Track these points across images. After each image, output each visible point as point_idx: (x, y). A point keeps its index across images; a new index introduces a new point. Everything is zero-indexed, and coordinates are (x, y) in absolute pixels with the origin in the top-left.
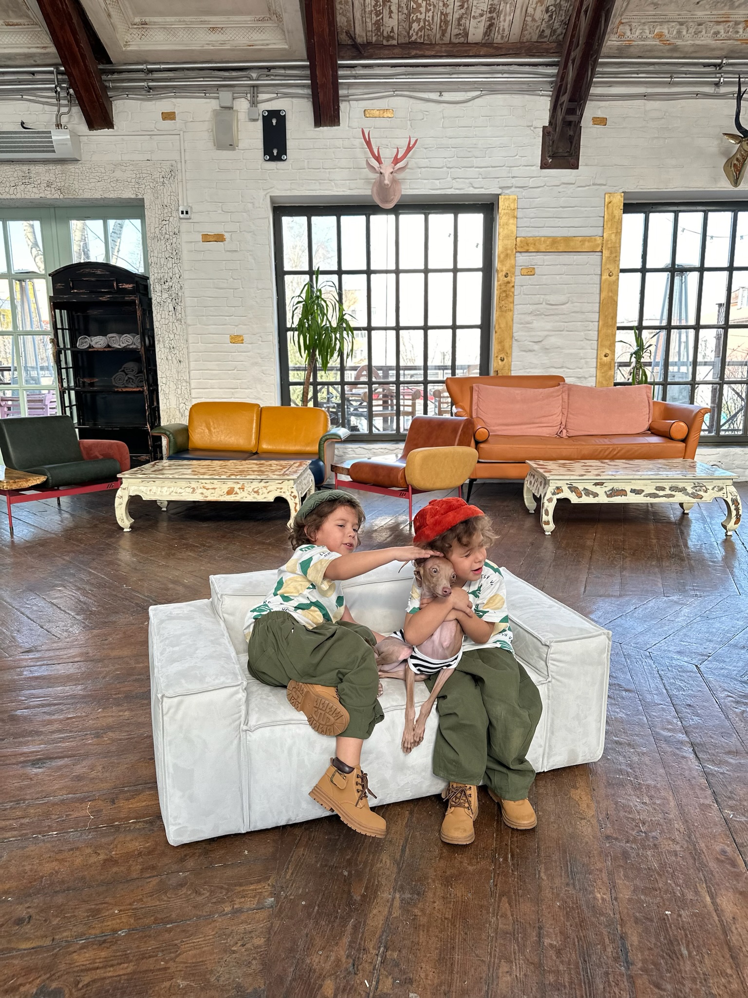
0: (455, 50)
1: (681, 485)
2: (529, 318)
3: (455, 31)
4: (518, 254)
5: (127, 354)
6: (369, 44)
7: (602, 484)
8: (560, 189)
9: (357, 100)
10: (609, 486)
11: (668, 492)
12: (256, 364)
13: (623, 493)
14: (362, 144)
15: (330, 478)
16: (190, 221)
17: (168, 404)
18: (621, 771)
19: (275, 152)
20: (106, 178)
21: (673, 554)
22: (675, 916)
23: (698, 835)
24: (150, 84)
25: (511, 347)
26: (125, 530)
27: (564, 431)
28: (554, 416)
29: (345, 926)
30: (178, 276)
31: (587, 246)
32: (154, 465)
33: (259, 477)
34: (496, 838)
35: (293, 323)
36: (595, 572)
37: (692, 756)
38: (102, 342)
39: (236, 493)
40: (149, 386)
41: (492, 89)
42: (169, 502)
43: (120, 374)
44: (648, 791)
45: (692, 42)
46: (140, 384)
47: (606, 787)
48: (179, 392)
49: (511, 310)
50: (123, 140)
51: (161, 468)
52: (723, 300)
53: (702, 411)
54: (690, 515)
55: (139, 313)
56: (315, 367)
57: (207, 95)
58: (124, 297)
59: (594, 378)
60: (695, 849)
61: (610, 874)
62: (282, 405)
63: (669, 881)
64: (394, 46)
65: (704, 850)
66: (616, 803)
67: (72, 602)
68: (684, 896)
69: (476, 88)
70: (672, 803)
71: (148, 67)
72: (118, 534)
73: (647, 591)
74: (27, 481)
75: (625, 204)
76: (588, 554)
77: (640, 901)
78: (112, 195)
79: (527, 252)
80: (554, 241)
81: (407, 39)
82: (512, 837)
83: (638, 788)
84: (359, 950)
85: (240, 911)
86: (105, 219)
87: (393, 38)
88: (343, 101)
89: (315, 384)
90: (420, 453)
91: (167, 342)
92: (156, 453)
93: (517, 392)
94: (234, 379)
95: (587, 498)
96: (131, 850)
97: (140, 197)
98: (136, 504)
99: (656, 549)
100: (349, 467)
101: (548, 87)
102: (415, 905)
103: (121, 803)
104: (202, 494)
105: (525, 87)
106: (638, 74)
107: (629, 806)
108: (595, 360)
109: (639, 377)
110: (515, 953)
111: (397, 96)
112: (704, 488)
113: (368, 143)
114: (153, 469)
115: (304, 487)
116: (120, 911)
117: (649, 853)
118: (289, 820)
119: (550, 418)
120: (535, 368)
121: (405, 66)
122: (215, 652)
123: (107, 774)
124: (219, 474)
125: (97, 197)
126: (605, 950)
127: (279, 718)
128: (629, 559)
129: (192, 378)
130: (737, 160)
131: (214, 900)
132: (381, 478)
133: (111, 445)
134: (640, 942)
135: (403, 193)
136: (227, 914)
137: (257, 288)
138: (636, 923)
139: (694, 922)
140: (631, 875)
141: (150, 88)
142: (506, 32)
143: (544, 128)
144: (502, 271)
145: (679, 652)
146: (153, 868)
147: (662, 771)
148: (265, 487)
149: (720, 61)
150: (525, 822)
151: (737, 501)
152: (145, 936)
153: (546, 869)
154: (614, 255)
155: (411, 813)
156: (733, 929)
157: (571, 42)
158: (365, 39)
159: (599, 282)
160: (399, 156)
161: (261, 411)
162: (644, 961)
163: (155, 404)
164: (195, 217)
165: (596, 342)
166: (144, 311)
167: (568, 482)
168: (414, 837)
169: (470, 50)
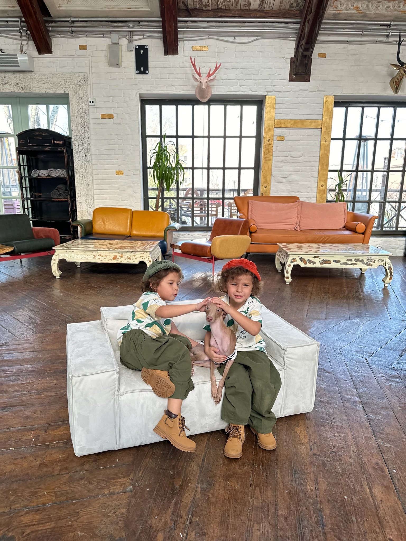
0: (243, 13)
1: (361, 258)
2: (281, 164)
3: (243, 3)
4: (275, 129)
5: (59, 180)
6: (195, 9)
7: (318, 257)
8: (299, 93)
9: (188, 40)
10: (322, 258)
11: (353, 262)
12: (130, 187)
13: (329, 262)
14: (191, 66)
15: (170, 251)
16: (95, 107)
17: (81, 208)
18: (323, 418)
19: (142, 69)
20: (48, 81)
21: (355, 296)
22: (349, 499)
23: (363, 454)
24: (73, 29)
25: (270, 180)
26: (57, 278)
27: (298, 227)
28: (293, 219)
29: (170, 503)
30: (87, 137)
31: (313, 125)
32: (73, 242)
33: (130, 250)
34: (254, 454)
35: (151, 164)
36: (312, 306)
37: (362, 410)
38: (45, 173)
39: (118, 259)
40: (71, 198)
41: (263, 36)
42: (81, 263)
43: (55, 191)
44: (337, 429)
45: (375, 12)
46: (66, 197)
47: (314, 426)
48: (88, 202)
49: (271, 160)
50: (57, 60)
51: (77, 244)
52: (387, 156)
53: (374, 218)
54: (365, 275)
55: (66, 158)
56: (163, 189)
57: (105, 36)
58: (58, 149)
59: (316, 198)
60: (362, 462)
61: (315, 475)
62: (144, 209)
63: (347, 480)
64: (209, 10)
65: (366, 462)
66: (320, 435)
67: (26, 318)
68: (355, 488)
69: (254, 35)
70: (350, 436)
71: (72, 19)
72: (53, 280)
73: (341, 317)
74: (3, 250)
75: (335, 102)
76: (309, 295)
77: (330, 490)
78: (52, 91)
79: (280, 127)
80: (296, 122)
81: (216, 7)
82: (263, 454)
83: (332, 427)
84: (177, 516)
85: (113, 493)
86: (47, 104)
87: (208, 6)
88: (180, 41)
89: (163, 198)
90: (219, 238)
91: (81, 174)
92: (74, 235)
93: (273, 205)
94: (118, 195)
95: (310, 264)
96: (54, 459)
97: (67, 92)
98: (63, 264)
99: (346, 293)
100: (180, 245)
101: (294, 36)
102: (209, 491)
103: (50, 432)
104: (99, 259)
105: (281, 35)
106: (344, 29)
107: (327, 437)
108: (316, 188)
109: (340, 199)
110: (262, 519)
111: (210, 38)
112: (373, 260)
113: (194, 65)
114: (73, 244)
115: (156, 256)
116: (48, 493)
117: (337, 464)
118: (142, 443)
119: (291, 219)
120: (284, 192)
121: (215, 22)
122: (102, 351)
123: (43, 416)
124: (108, 248)
125: (43, 92)
126: (311, 518)
127: (136, 388)
128: (331, 299)
129: (94, 194)
130: (397, 79)
131: (99, 487)
132: (198, 251)
133: (49, 231)
134: (330, 514)
135: (212, 93)
136: (106, 495)
137: (131, 144)
138: (328, 503)
139: (359, 502)
140: (326, 476)
141: (73, 32)
142: (272, 4)
143: (291, 58)
144: (266, 138)
145: (357, 352)
146: (66, 469)
147: (345, 418)
148: (134, 256)
149: (389, 23)
150: (270, 446)
151: (391, 267)
152: (61, 507)
153: (281, 472)
154: (328, 130)
155: (208, 439)
156: (381, 506)
157: (307, 11)
158: (193, 6)
159: (319, 145)
160: (211, 73)
161: (133, 213)
162: (332, 524)
163: (74, 208)
164: (97, 104)
165: (317, 178)
166: (68, 156)
167: (300, 256)
168: (209, 453)
169: (251, 14)
